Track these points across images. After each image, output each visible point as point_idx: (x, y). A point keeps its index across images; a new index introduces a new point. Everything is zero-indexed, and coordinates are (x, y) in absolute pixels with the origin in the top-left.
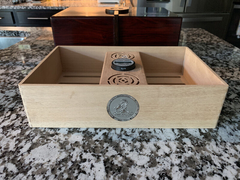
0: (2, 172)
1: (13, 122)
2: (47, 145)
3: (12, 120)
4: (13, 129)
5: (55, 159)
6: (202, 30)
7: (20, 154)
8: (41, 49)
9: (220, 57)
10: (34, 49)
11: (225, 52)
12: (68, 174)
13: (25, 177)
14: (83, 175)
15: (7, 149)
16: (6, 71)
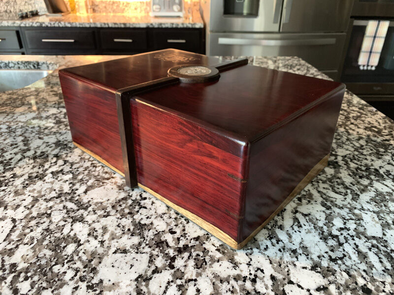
0: (62, 209)
1: (62, 167)
2: (103, 187)
3: (60, 166)
4: (63, 174)
5: (114, 198)
7: (77, 194)
12: (129, 209)
13: (86, 213)
14: (145, 209)
15: (62, 191)
16: (38, 114)
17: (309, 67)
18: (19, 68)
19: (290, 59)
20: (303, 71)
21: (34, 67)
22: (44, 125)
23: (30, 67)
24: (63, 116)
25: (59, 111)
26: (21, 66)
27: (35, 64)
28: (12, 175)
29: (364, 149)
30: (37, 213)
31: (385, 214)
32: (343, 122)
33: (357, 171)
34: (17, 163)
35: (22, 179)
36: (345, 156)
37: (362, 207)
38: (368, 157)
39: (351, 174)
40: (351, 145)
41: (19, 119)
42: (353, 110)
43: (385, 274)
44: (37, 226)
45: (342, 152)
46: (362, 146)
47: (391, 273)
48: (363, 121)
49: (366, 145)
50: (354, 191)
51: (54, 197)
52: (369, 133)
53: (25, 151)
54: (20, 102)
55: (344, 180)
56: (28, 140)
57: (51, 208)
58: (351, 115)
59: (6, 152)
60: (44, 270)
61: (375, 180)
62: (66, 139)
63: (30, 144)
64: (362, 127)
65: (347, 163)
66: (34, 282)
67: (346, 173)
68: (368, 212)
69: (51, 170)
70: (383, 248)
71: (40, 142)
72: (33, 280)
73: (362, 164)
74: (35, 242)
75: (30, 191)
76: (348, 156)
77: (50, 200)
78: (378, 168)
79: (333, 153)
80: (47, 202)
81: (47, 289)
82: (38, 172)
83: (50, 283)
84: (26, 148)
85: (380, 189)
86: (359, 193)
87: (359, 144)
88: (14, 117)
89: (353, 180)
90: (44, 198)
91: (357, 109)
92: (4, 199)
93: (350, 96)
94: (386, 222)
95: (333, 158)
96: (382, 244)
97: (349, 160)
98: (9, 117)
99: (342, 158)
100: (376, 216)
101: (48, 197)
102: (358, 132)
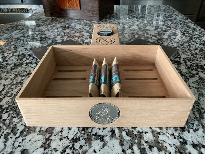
1: (31, 61)
4: (31, 64)
6: (168, 7)
8: (45, 21)
9: (173, 26)
10: (40, 21)
11: (179, 23)
15: (30, 72)
16: (23, 35)
17: (175, 11)
18: (18, 12)
19: (164, 7)
20: (170, 13)
21: (25, 11)
22: (25, 40)
23: (24, 11)
24: (36, 35)
25: (34, 33)
26: (19, 11)
27: (26, 10)
28: (6, 64)
29: (197, 55)
30: (16, 82)
31: (202, 89)
32: (188, 40)
33: (191, 66)
34: (10, 58)
35: (11, 66)
36: (185, 58)
37: (189, 85)
38: (199, 59)
39: (187, 68)
40: (191, 53)
41: (13, 37)
42: (196, 34)
43: (195, 120)
44: (15, 88)
45: (184, 56)
46: (197, 53)
47: (199, 119)
48: (200, 40)
49: (199, 53)
50: (186, 77)
51: (25, 75)
52: (203, 46)
53: (14, 52)
54: (15, 29)
55: (182, 71)
56: (17, 47)
57: (23, 80)
58: (194, 37)
59: (5, 52)
60: (15, 109)
61: (200, 71)
62: (36, 47)
63: (17, 49)
64: (199, 43)
65: (185, 62)
66: (10, 114)
67: (184, 67)
68: (192, 88)
69: (26, 62)
70: (197, 106)
71: (22, 48)
72: (10, 113)
73: (194, 63)
74: (13, 95)
75: (14, 72)
76: (187, 58)
77: (23, 76)
78: (203, 65)
79: (179, 56)
80: (22, 77)
81: (16, 117)
82: (19, 63)
83: (17, 115)
84: (15, 51)
85: (202, 76)
86: (189, 78)
87: (195, 52)
88: (11, 36)
89: (187, 71)
90: (20, 75)
91: (198, 34)
92: (1, 75)
93: (195, 27)
94: (202, 93)
95: (178, 59)
96: (197, 104)
97: (187, 60)
98: (9, 36)
99: (183, 59)
100: (196, 90)
101: (22, 75)
102: (196, 46)
